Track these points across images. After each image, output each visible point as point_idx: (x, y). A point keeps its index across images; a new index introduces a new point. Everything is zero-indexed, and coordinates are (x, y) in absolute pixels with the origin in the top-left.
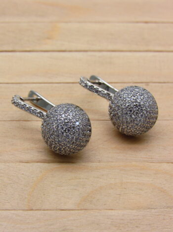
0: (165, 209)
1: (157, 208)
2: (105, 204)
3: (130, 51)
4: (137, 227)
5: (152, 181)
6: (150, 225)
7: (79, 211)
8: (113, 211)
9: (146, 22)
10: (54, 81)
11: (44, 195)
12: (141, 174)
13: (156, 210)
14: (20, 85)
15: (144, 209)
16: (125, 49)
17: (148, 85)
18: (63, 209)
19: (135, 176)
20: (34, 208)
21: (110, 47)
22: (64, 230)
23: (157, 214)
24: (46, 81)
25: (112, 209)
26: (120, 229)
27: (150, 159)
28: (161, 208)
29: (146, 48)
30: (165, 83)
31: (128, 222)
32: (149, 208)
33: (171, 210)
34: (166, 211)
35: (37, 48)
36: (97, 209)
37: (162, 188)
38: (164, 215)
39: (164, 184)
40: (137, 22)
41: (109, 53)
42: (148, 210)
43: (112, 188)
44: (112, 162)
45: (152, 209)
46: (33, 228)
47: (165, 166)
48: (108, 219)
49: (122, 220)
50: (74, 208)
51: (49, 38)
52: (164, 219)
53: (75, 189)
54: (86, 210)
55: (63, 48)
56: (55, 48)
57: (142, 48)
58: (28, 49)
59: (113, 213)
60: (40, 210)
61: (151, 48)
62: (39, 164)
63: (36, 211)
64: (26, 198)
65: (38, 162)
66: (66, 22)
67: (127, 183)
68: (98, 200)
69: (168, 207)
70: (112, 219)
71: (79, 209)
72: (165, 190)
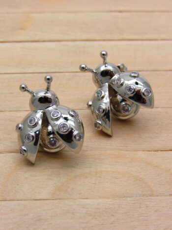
1: (133, 196)
2: (80, 194)
3: (104, 40)
4: (112, 215)
5: (128, 169)
6: (125, 213)
7: (54, 201)
8: (88, 200)
9: (120, 12)
10: (27, 71)
11: (18, 185)
12: (116, 162)
13: (131, 199)
16: (98, 38)
18: (37, 199)
19: (110, 165)
20: (8, 199)
21: (84, 37)
22: (38, 220)
23: (133, 202)
24: (19, 72)
25: (87, 199)
26: (96, 218)
27: (125, 148)
28: (137, 197)
29: (120, 37)
31: (103, 211)
32: (124, 197)
33: (147, 198)
34: (142, 199)
35: (11, 39)
36: (71, 199)
37: (138, 176)
38: (140, 204)
39: (140, 172)
40: (112, 11)
41: (83, 43)
42: (124, 198)
43: (87, 177)
44: (87, 151)
45: (127, 197)
46: (8, 218)
47: (141, 155)
48: (83, 208)
49: (97, 208)
50: (48, 198)
51: (22, 29)
52: (140, 207)
53: (50, 179)
54: (60, 199)
55: (37, 39)
56: (28, 38)
57: (116, 37)
58: (1, 40)
59: (88, 202)
60: (14, 200)
61: (125, 37)
62: (12, 154)
63: (10, 202)
65: (11, 152)
66: (40, 13)
67: (102, 171)
68: (73, 189)
69: (144, 195)
70: (87, 208)
71: (54, 198)
72: (141, 178)
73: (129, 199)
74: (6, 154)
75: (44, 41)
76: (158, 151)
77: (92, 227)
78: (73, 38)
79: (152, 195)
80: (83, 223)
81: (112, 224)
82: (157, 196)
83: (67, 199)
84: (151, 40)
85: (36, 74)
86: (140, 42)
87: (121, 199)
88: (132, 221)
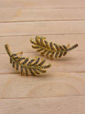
0: (74, 96)
1: (69, 96)
2: (42, 95)
3: (54, 20)
4: (59, 106)
5: (66, 81)
7: (28, 99)
8: (46, 98)
9: (62, 8)
10: (18, 35)
11: (10, 90)
12: (60, 78)
14: (1, 37)
15: (63, 96)
16: (52, 20)
17: (63, 35)
18: (20, 97)
19: (58, 80)
20: (5, 98)
21: (45, 19)
22: (20, 109)
23: (69, 99)
24: (14, 35)
25: (45, 97)
26: (50, 108)
27: (65, 71)
28: (71, 96)
29: (62, 19)
30: (71, 34)
31: (54, 104)
32: (65, 96)
33: (76, 97)
35: (11, 21)
36: (37, 97)
37: (72, 85)
39: (72, 83)
40: (58, 8)
41: (44, 22)
43: (45, 86)
45: (66, 96)
46: (4, 108)
47: (73, 74)
48: (43, 102)
49: (51, 103)
50: (26, 97)
51: (16, 16)
52: (73, 102)
53: (27, 87)
54: (32, 98)
55: (23, 20)
56: (19, 20)
57: (60, 19)
58: (6, 21)
60: (8, 98)
61: (64, 19)
62: (8, 75)
63: (6, 99)
64: (1, 92)
66: (25, 9)
67: (53, 83)
68: (38, 92)
69: (75, 95)
70: (46, 102)
71: (28, 97)
72: (73, 86)
73: (67, 97)
74: (5, 75)
75: (26, 21)
76: (81, 72)
77: (48, 112)
78: (40, 20)
79: (79, 95)
80: (43, 110)
81: (58, 111)
82: (82, 95)
83: (35, 98)
84: (76, 20)
85: (22, 36)
86: (71, 21)
87: (63, 97)
88: (69, 109)
